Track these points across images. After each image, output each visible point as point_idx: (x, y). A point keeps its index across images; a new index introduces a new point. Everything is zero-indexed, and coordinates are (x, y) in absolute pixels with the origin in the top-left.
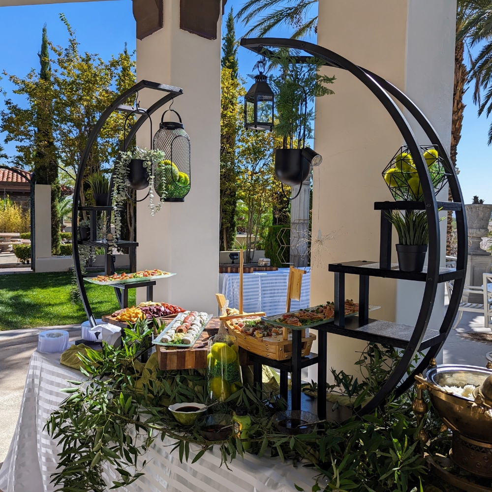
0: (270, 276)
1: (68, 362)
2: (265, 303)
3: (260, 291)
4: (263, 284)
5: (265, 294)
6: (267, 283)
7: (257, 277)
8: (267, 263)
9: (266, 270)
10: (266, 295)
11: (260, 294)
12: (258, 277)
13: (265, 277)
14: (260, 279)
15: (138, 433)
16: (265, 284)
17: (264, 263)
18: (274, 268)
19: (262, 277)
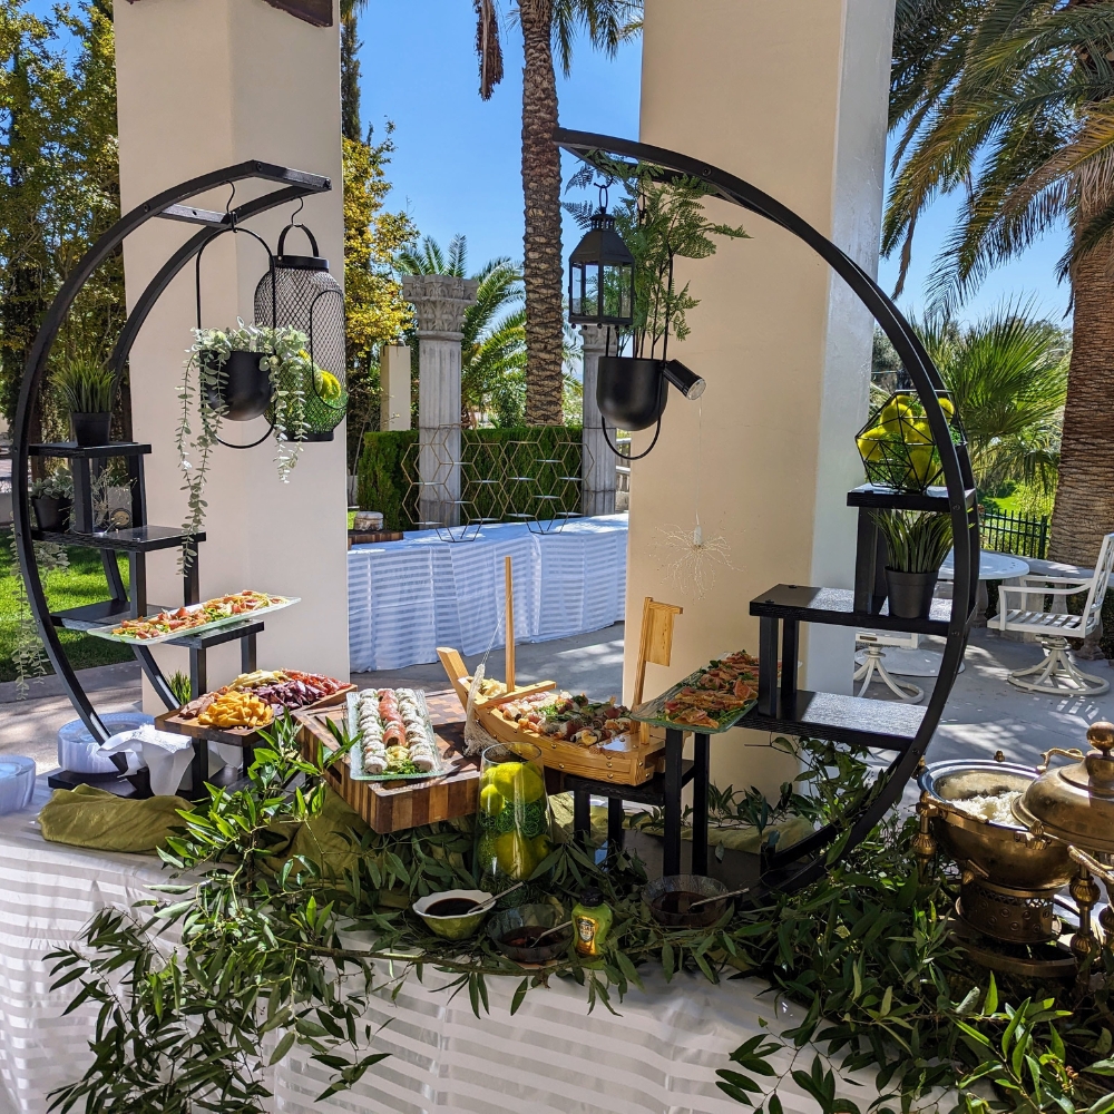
0: (392, 555)
1: (71, 834)
2: (378, 615)
3: (369, 590)
4: (377, 573)
5: (379, 595)
6: (386, 572)
7: (363, 558)
8: (376, 522)
9: (377, 541)
10: (381, 599)
11: (369, 598)
12: (365, 559)
13: (381, 557)
14: (369, 563)
15: (341, 972)
16: (381, 572)
17: (368, 523)
18: (395, 535)
19: (373, 557)
